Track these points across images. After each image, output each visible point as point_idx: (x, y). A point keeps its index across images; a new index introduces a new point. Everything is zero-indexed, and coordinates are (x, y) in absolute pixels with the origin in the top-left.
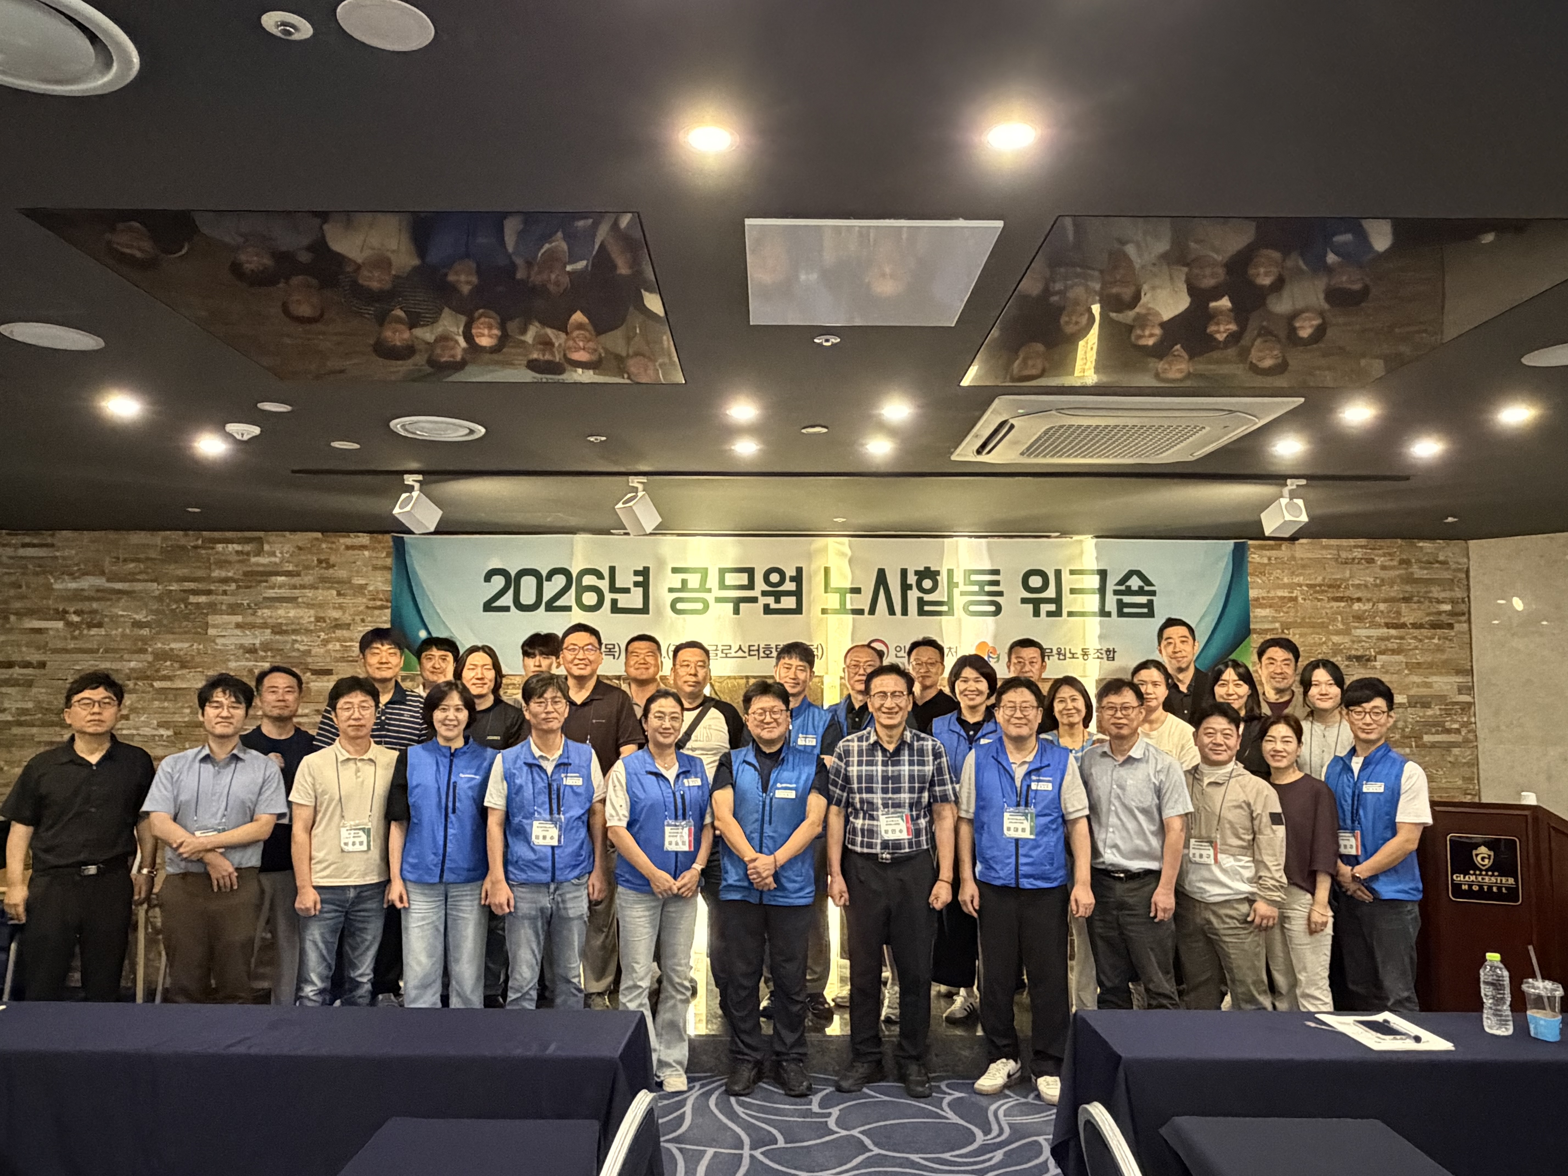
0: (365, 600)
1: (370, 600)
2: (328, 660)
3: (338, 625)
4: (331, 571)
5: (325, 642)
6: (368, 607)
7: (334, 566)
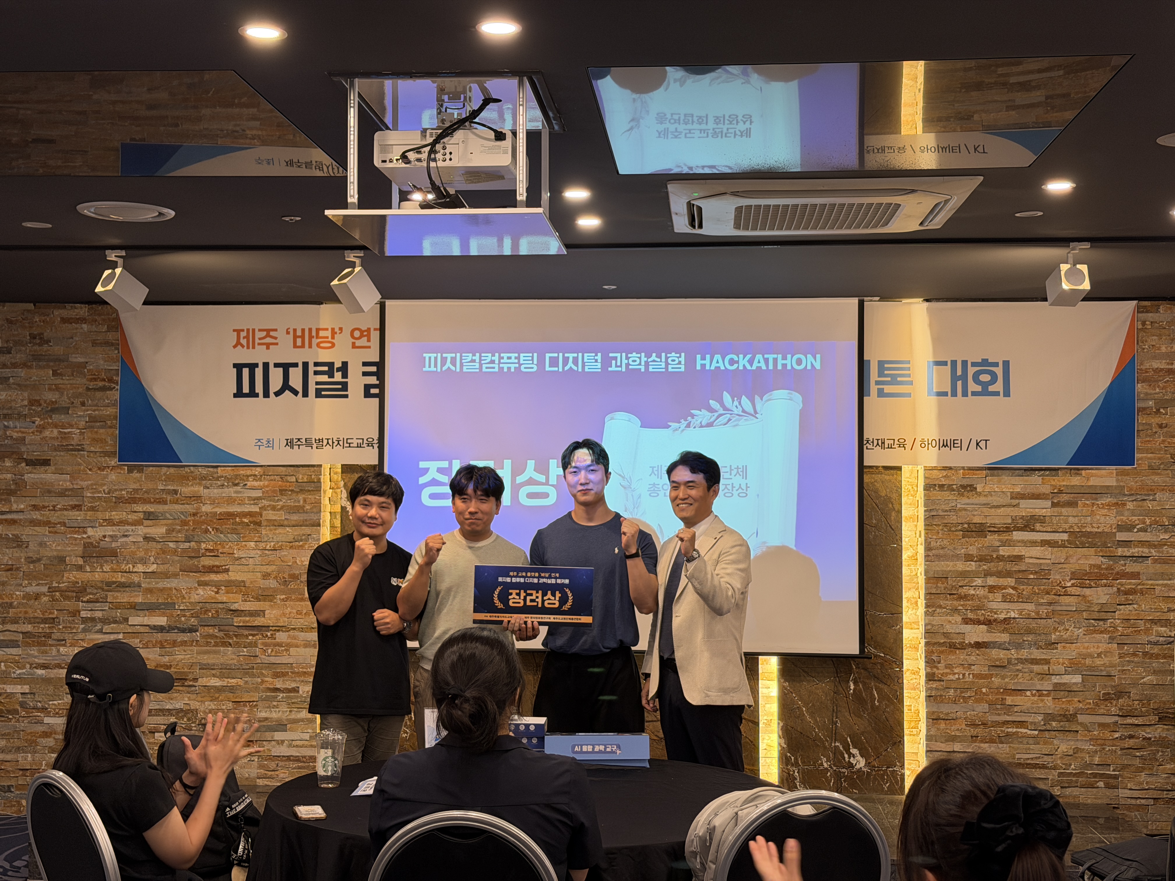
0: (84, 381)
1: (91, 380)
2: (46, 449)
3: (54, 409)
4: (45, 347)
5: (41, 429)
6: (88, 389)
7: (48, 342)
